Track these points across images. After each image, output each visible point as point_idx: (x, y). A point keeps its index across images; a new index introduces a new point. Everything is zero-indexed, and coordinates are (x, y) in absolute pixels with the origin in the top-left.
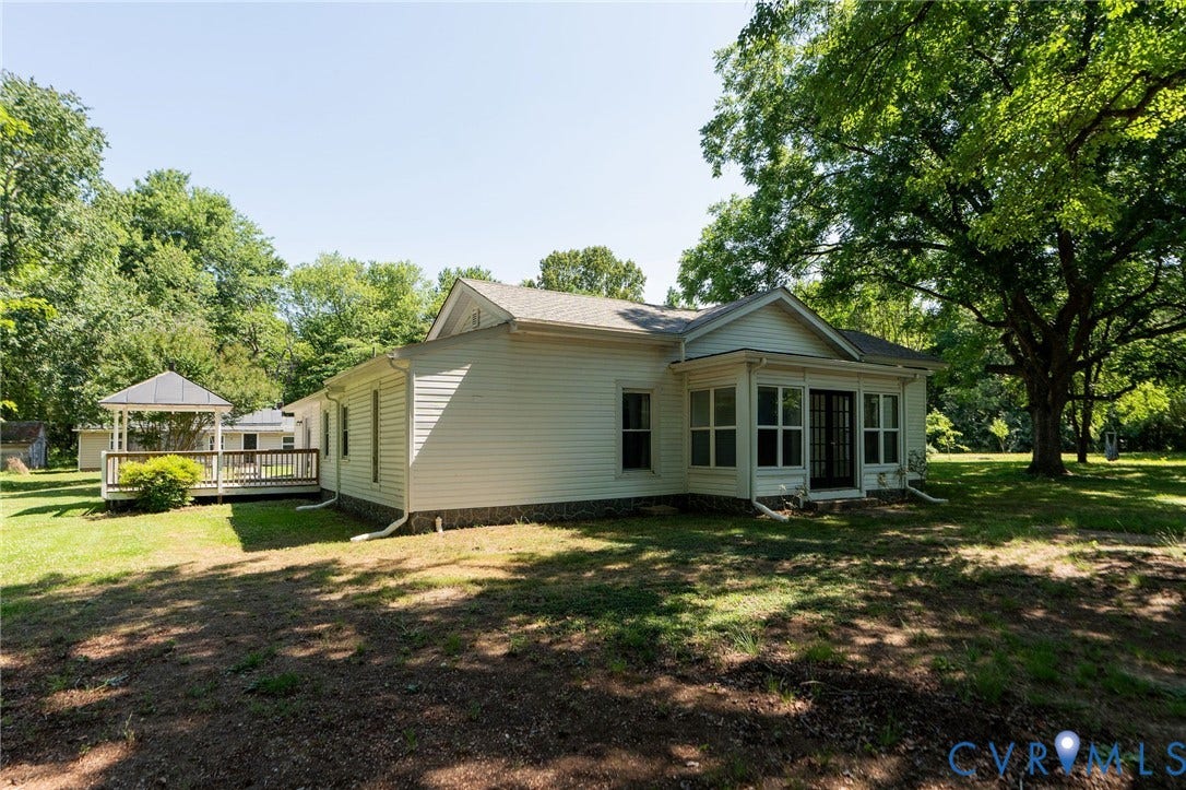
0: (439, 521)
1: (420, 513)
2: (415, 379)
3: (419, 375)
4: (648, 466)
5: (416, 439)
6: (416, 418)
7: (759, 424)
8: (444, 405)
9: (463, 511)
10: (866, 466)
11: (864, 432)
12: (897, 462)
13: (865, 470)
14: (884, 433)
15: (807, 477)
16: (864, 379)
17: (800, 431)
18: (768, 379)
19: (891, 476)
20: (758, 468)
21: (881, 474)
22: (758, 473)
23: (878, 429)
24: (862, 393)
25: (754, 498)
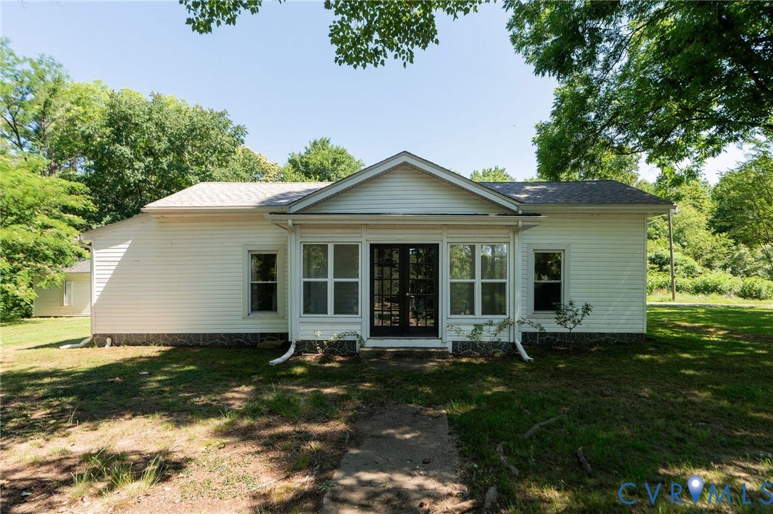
0: (109, 341)
1: (99, 334)
2: (94, 252)
3: (97, 249)
4: (276, 310)
5: (96, 289)
7: (304, 277)
8: (114, 268)
9: (127, 335)
10: (453, 316)
11: (451, 283)
12: (505, 314)
13: (450, 321)
14: (483, 284)
15: (364, 325)
16: (451, 231)
17: (357, 283)
18: (315, 238)
19: (493, 329)
20: (302, 315)
21: (477, 325)
22: (302, 320)
23: (472, 281)
24: (445, 244)
25: (294, 341)
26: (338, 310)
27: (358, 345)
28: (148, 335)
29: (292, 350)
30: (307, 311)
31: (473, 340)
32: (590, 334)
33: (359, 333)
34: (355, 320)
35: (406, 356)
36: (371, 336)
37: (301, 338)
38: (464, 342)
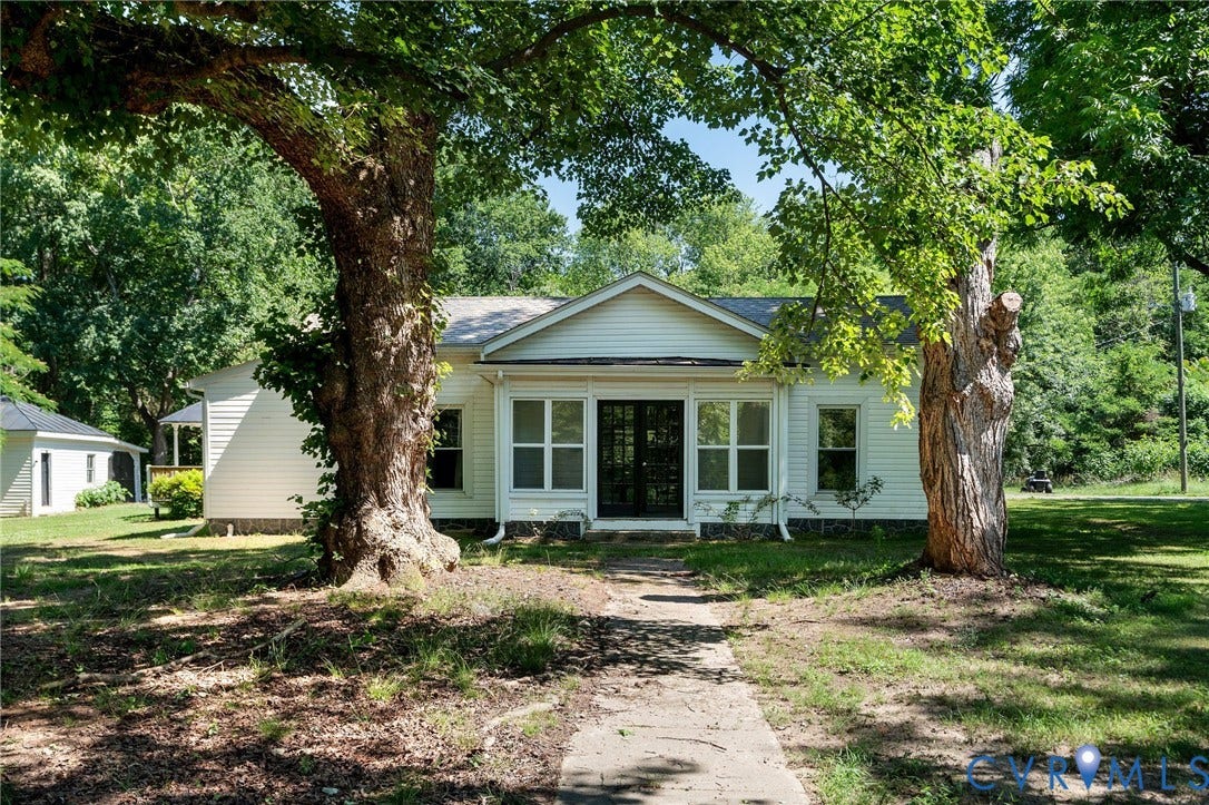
0: (230, 527)
1: (216, 520)
2: (208, 404)
3: (212, 401)
4: (460, 486)
5: (211, 456)
6: (210, 439)
7: (514, 442)
8: (236, 427)
9: (254, 520)
10: (701, 492)
11: (699, 450)
12: (767, 489)
13: (696, 497)
14: (739, 451)
15: (590, 501)
16: (699, 384)
17: (581, 449)
18: (528, 392)
19: (751, 507)
20: (512, 489)
21: (730, 503)
22: (512, 495)
23: (727, 447)
24: (691, 401)
25: (502, 522)
26: (557, 484)
27: (582, 527)
28: (284, 520)
29: (502, 532)
30: (517, 484)
31: (727, 521)
32: (895, 521)
33: (583, 511)
34: (578, 496)
35: (643, 539)
36: (599, 515)
37: (511, 518)
38: (716, 524)
